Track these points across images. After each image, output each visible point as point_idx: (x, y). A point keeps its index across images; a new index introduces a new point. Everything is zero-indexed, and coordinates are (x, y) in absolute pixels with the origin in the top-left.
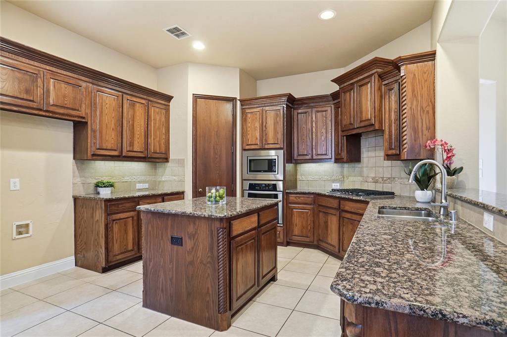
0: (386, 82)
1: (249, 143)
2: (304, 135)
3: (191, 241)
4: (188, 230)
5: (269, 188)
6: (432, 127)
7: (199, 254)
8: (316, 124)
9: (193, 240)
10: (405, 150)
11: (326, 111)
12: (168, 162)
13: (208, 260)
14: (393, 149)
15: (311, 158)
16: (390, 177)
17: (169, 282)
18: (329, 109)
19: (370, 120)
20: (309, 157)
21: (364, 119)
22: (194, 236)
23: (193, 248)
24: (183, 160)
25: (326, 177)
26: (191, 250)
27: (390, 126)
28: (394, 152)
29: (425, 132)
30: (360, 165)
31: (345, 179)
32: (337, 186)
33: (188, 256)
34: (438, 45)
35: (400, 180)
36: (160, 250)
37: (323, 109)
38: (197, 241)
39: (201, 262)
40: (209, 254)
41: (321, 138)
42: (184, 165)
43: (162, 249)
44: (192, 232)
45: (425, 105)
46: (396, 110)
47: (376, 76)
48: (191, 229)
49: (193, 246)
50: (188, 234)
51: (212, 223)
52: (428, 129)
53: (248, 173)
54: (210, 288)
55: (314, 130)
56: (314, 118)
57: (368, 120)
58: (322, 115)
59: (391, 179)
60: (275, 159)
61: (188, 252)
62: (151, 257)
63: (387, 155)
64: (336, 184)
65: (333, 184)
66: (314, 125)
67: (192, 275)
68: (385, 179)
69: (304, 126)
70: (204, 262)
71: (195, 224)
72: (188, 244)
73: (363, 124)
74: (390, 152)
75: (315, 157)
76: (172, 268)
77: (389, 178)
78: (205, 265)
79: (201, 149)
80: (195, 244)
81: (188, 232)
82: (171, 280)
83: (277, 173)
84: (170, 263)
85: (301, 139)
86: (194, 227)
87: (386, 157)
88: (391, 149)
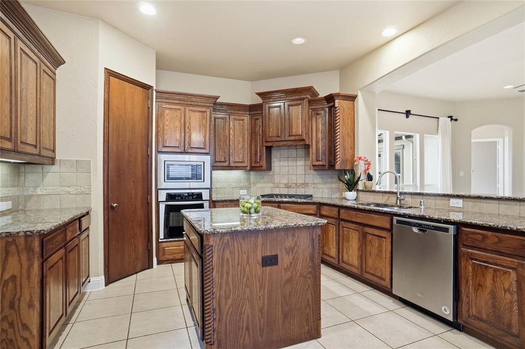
0: (313, 107)
1: (167, 145)
2: (221, 141)
3: (289, 256)
4: (286, 245)
5: (193, 198)
6: (353, 148)
7: (299, 267)
8: (234, 131)
9: (292, 253)
10: (339, 162)
11: (243, 120)
12: (53, 164)
13: (309, 271)
14: (319, 161)
15: (228, 165)
16: (303, 182)
17: (257, 314)
18: (246, 118)
19: (301, 136)
20: (226, 164)
21: (294, 134)
22: (292, 249)
23: (291, 263)
24: (89, 162)
25: (234, 184)
26: (289, 266)
27: (317, 143)
28: (321, 163)
29: (350, 150)
30: (271, 173)
31: (251, 186)
32: (245, 192)
33: (285, 273)
34: (359, 92)
35: (313, 185)
36: (245, 279)
37: (240, 118)
38: (297, 255)
39: (301, 275)
40: (310, 264)
41: (238, 146)
42: (90, 170)
43: (248, 277)
44: (291, 245)
45: (349, 131)
46: (323, 131)
47: (307, 100)
48: (289, 242)
49: (291, 261)
50: (285, 249)
51: (313, 231)
52: (351, 148)
53: (166, 180)
54: (310, 299)
55: (231, 137)
56: (231, 125)
57: (299, 135)
58: (240, 124)
59: (305, 185)
60: (201, 165)
61: (285, 269)
62: (228, 293)
63: (313, 166)
64: (243, 191)
65: (241, 191)
66: (231, 132)
67: (290, 293)
68: (298, 185)
69: (221, 132)
70: (305, 274)
71: (294, 236)
72: (285, 260)
73: (292, 138)
74: (317, 163)
75: (232, 164)
76: (263, 295)
77: (303, 184)
78: (305, 277)
79: (115, 148)
80: (293, 259)
81: (285, 247)
82: (261, 310)
83: (202, 180)
84: (260, 289)
85: (219, 144)
86: (293, 240)
87: (312, 167)
88: (317, 161)
